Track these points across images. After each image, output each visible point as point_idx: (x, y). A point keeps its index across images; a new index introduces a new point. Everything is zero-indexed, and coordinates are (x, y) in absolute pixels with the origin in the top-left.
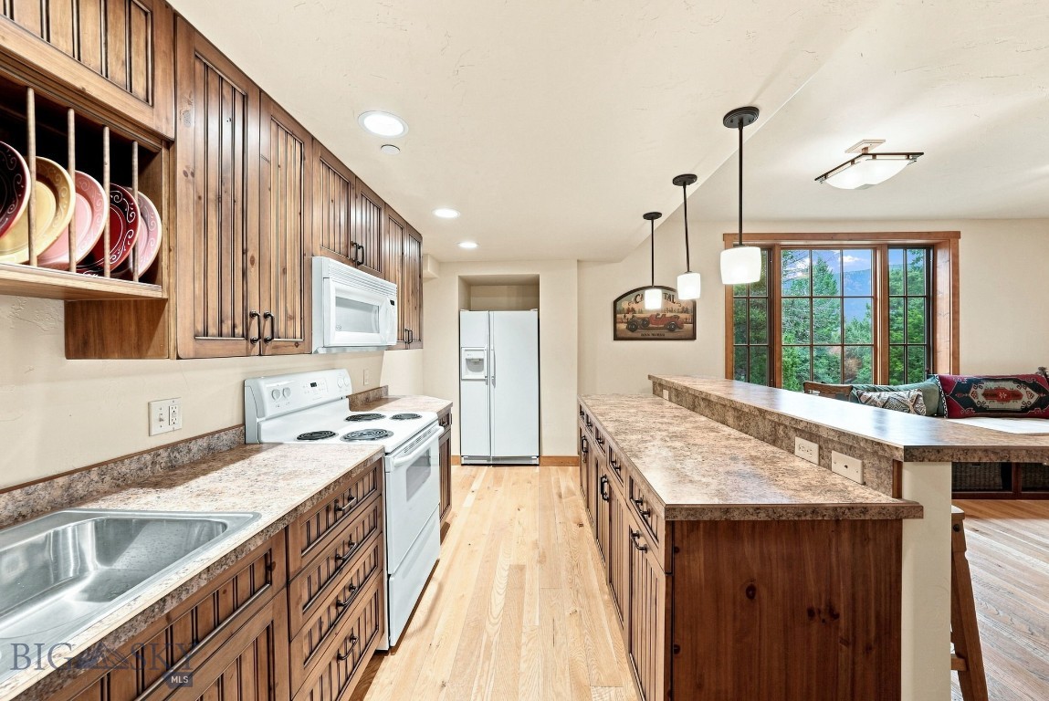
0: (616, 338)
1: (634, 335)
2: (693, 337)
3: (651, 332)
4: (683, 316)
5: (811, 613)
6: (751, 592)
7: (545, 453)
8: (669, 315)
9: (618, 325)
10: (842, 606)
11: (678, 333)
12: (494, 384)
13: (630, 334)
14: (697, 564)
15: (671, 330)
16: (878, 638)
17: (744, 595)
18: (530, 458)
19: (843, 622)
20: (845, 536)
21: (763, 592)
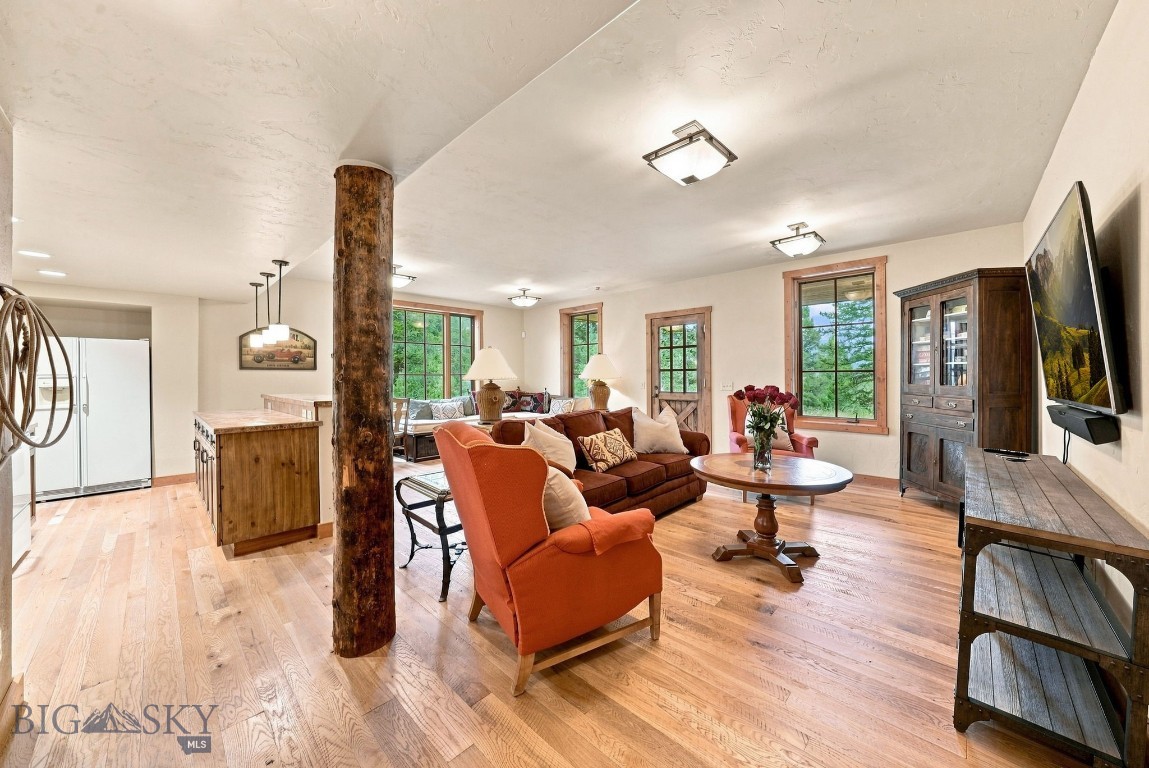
0: (242, 367)
1: (260, 365)
2: (314, 368)
3: (276, 363)
4: (305, 351)
5: (283, 464)
6: (257, 460)
7: (158, 474)
8: (293, 350)
9: (243, 357)
10: (296, 460)
11: (300, 365)
12: (87, 413)
13: (256, 365)
14: (231, 453)
15: (296, 362)
16: (310, 469)
17: (254, 462)
18: (138, 481)
19: (296, 466)
20: (297, 435)
21: (262, 460)
